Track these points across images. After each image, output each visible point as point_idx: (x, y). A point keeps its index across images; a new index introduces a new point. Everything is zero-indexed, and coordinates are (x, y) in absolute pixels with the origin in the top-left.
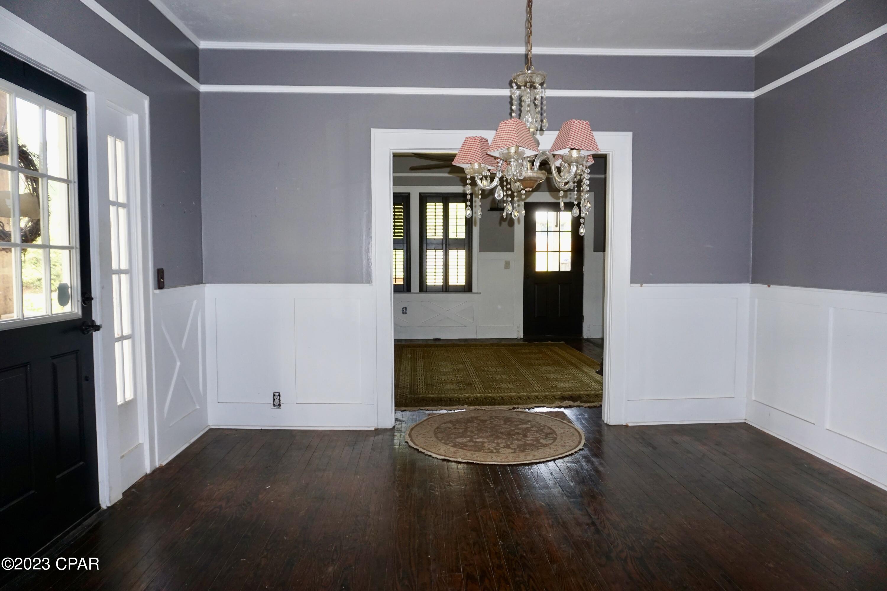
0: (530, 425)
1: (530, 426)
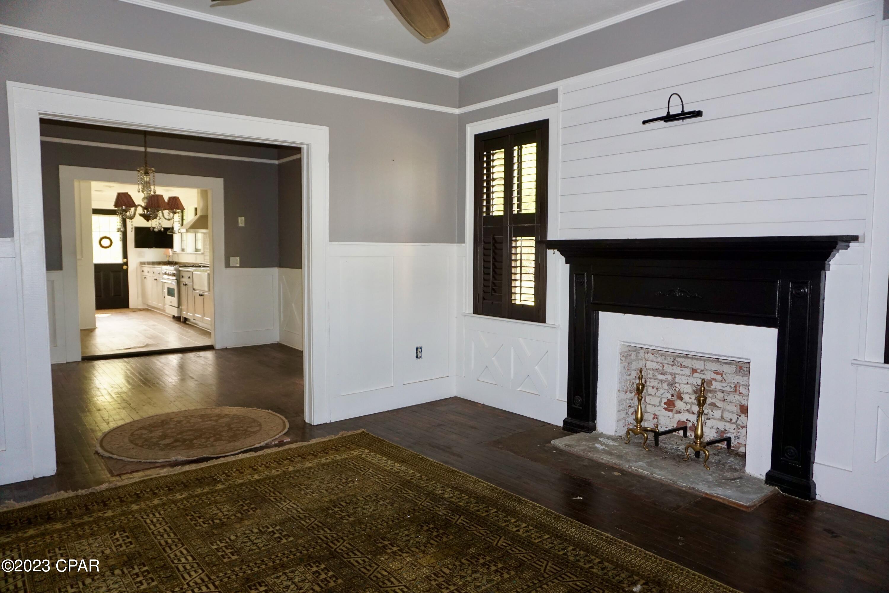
0: (160, 444)
1: (160, 442)
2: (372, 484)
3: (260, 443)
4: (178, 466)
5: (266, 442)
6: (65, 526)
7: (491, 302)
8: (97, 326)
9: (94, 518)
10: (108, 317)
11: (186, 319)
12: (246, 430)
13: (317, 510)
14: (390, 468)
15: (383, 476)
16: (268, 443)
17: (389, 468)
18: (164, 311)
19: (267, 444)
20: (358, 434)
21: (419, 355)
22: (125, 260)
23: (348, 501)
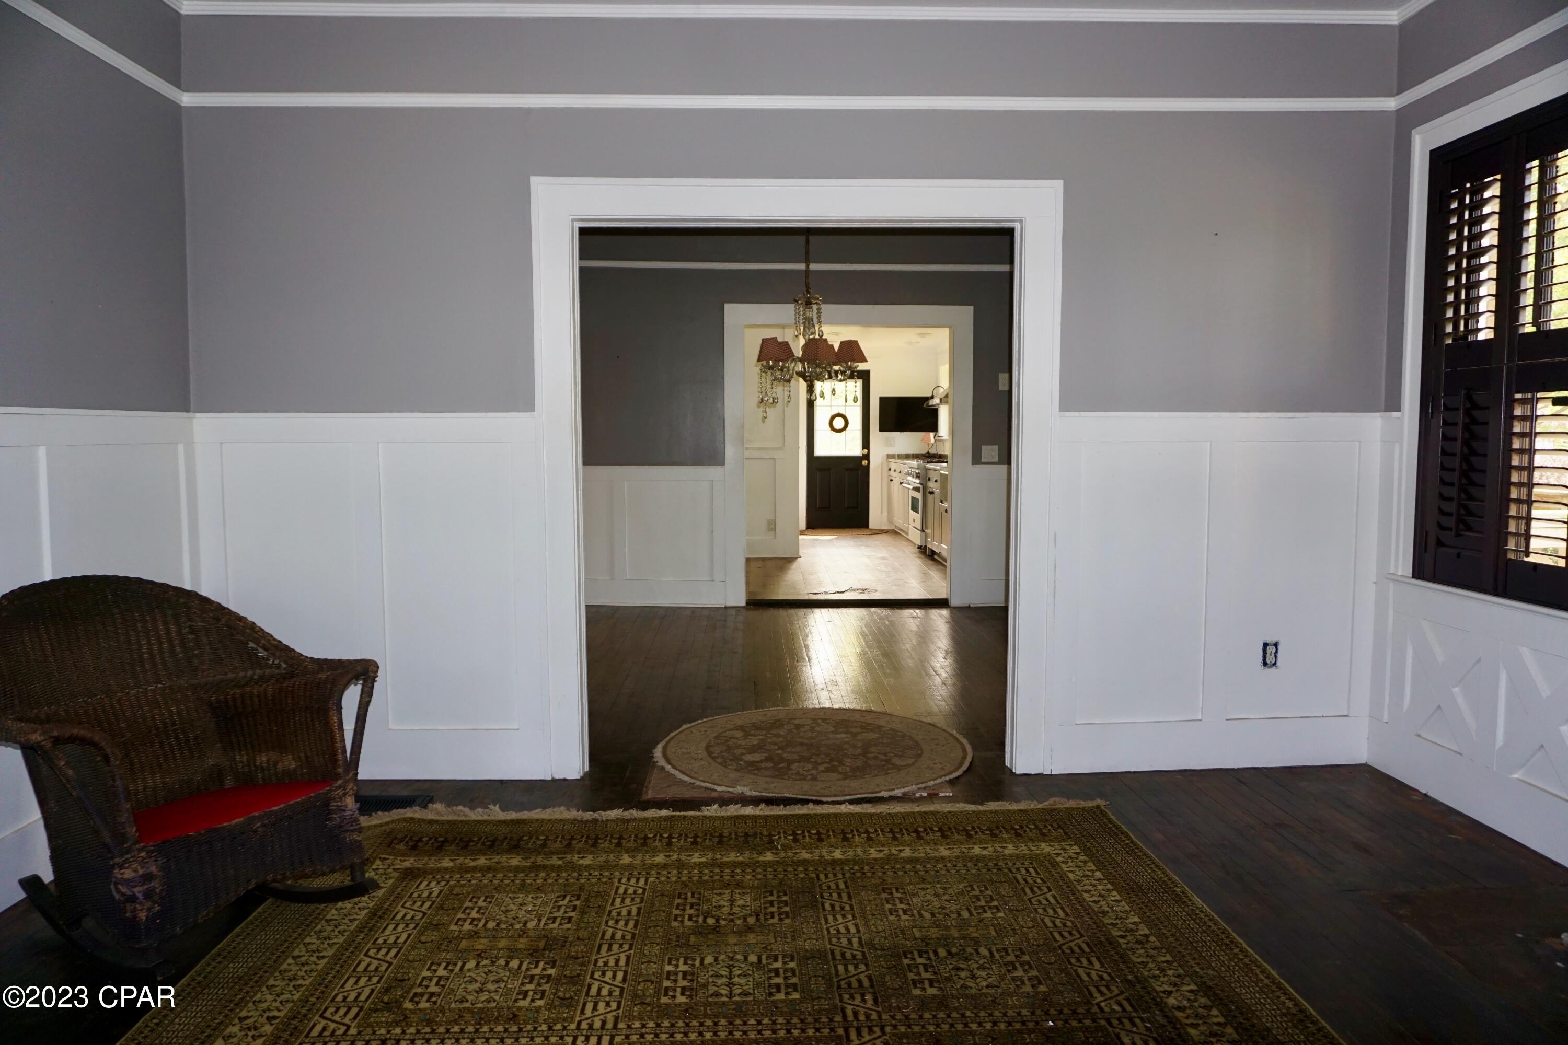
0: (742, 760)
1: (744, 757)
2: (1031, 924)
3: (893, 790)
4: (736, 804)
5: (903, 790)
6: (525, 863)
7: (1456, 551)
8: (800, 554)
9: (564, 862)
10: (830, 540)
11: (933, 552)
12: (888, 761)
13: (884, 950)
14: (1095, 898)
15: (1067, 914)
16: (908, 792)
17: (1092, 899)
18: (907, 534)
19: (904, 794)
20: (1084, 809)
21: (1270, 660)
22: (865, 451)
23: (954, 950)
